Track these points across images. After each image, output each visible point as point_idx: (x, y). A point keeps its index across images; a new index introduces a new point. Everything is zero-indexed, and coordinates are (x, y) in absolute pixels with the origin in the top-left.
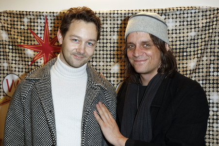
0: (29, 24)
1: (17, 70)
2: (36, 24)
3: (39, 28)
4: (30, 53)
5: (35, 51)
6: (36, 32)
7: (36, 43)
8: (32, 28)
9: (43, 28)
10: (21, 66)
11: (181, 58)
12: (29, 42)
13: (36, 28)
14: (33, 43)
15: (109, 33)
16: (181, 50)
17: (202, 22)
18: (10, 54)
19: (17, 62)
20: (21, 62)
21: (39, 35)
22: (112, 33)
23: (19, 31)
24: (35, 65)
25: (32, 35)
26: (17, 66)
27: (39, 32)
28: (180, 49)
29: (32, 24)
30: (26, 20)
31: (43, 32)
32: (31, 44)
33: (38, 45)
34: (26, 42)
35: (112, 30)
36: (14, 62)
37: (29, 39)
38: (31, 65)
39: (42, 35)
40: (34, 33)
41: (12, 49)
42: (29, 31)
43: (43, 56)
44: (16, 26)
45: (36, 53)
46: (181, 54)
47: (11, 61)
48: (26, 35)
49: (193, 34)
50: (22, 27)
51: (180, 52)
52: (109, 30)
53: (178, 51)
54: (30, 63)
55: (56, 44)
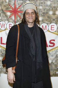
0: (9, 2)
1: (4, 20)
2: (11, 2)
3: (12, 4)
4: (9, 14)
6: (11, 5)
7: (11, 9)
8: (10, 4)
9: (14, 4)
10: (5, 18)
12: (9, 9)
13: (11, 4)
15: (38, 6)
18: (2, 14)
19: (4, 17)
20: (5, 17)
21: (12, 7)
22: (39, 6)
23: (5, 5)
25: (10, 7)
26: (4, 18)
27: (12, 5)
29: (10, 2)
30: (7, 1)
31: (14, 5)
34: (7, 9)
35: (39, 4)
36: (3, 17)
37: (9, 8)
38: (9, 18)
39: (14, 7)
40: (10, 6)
41: (2, 12)
42: (9, 5)
43: (14, 14)
44: (3, 3)
45: (11, 14)
47: (2, 17)
48: (7, 6)
50: (6, 3)
52: (38, 4)
54: (8, 17)
55: (19, 10)
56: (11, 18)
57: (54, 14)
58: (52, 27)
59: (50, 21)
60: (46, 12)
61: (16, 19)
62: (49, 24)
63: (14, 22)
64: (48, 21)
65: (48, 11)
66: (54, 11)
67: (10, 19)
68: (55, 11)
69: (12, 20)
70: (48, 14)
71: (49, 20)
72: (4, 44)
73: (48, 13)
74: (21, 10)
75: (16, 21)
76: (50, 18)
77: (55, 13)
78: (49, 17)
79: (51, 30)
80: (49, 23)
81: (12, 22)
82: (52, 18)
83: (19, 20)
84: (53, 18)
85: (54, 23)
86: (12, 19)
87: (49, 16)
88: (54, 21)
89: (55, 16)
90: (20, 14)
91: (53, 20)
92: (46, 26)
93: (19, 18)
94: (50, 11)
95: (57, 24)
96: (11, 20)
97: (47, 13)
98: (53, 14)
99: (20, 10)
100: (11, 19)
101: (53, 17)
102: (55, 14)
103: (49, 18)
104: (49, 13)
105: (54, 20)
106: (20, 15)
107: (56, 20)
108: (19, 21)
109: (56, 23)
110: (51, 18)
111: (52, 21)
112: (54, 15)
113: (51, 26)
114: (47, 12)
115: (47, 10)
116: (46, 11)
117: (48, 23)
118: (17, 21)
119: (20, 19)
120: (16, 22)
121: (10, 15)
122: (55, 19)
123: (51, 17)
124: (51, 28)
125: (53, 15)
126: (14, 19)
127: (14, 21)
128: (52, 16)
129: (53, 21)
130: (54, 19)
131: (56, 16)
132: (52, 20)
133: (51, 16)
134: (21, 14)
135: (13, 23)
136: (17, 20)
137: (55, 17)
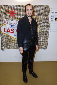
4: (8, 15)
9: (11, 9)
11: (40, 16)
16: (40, 14)
17: (44, 8)
26: (6, 17)
30: (7, 7)
33: (10, 12)
34: (7, 12)
42: (8, 9)
43: (11, 15)
44: (5, 8)
49: (42, 11)
55: (14, 12)
67: (9, 18)
72: (6, 32)
74: (16, 12)
90: (15, 15)
93: (14, 17)
120: (13, 19)
122: (35, 17)
135: (11, 20)
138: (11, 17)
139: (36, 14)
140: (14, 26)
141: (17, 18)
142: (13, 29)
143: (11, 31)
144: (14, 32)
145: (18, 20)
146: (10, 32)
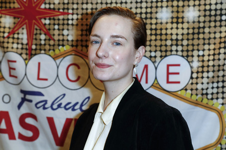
5: (15, 18)
7: (16, 5)
11: (218, 24)
12: (8, 5)
14: (12, 5)
16: (219, 12)
24: (13, 38)
28: (216, 10)
32: (10, 7)
33: (18, 8)
34: (4, 5)
38: (8, 37)
43: (26, 23)
45: (17, 20)
46: (218, 18)
51: (216, 15)
53: (213, 13)
54: (6, 35)
55: (43, 6)
56: (16, 36)
57: (178, 18)
58: (172, 69)
59: (163, 48)
60: (146, 13)
61: (34, 42)
62: (158, 59)
63: (24, 51)
64: (153, 48)
65: (154, 10)
66: (175, 9)
67: (11, 40)
68: (180, 9)
69: (20, 46)
70: (154, 21)
71: (158, 43)
73: (154, 15)
74: (52, 6)
75: (34, 47)
76: (161, 34)
77: (180, 15)
78: (158, 32)
79: (168, 82)
80: (158, 54)
81: (19, 51)
82: (169, 37)
83: (43, 42)
84: (174, 37)
85: (180, 53)
86: (20, 41)
87: (156, 29)
88: (180, 48)
89: (180, 26)
90: (47, 22)
91: (174, 42)
92: (146, 67)
93: (43, 37)
94: (159, 9)
95: (190, 59)
96: (15, 46)
97: (149, 16)
98: (175, 20)
99: (47, 6)
100: (15, 41)
101: (174, 31)
102: (180, 20)
103: (158, 37)
104: (159, 15)
105: (177, 45)
106: (47, 27)
107: (185, 42)
108: (42, 47)
109: (185, 54)
110: (164, 37)
111: (169, 48)
112: (177, 23)
113: (168, 66)
114: (149, 10)
115: (149, 5)
116: (144, 10)
117: (153, 54)
118: (38, 47)
119: (47, 42)
120: (33, 52)
121: (12, 26)
122: (180, 37)
123: (164, 32)
124: (168, 73)
125: (175, 25)
126: (25, 41)
127: (25, 47)
128: (169, 26)
129: (174, 48)
130: (177, 40)
131: (185, 25)
132: (169, 43)
133: (163, 26)
134: (52, 22)
135: (21, 54)
136: (38, 42)
137: (180, 31)
138: (24, 36)
139: (191, 14)
140: (36, 99)
141: (61, 43)
142: (34, 117)
143: (17, 128)
144: (36, 133)
145: (64, 55)
146: (12, 137)
